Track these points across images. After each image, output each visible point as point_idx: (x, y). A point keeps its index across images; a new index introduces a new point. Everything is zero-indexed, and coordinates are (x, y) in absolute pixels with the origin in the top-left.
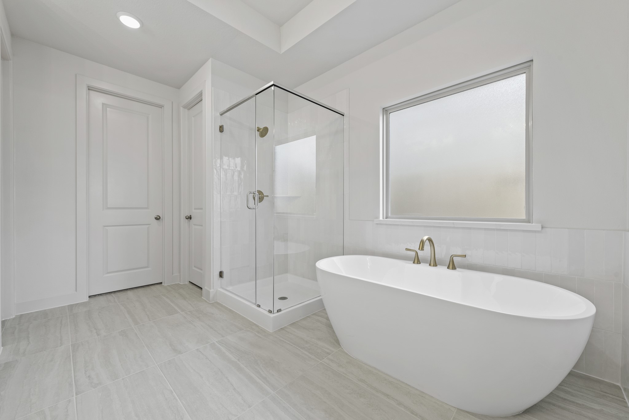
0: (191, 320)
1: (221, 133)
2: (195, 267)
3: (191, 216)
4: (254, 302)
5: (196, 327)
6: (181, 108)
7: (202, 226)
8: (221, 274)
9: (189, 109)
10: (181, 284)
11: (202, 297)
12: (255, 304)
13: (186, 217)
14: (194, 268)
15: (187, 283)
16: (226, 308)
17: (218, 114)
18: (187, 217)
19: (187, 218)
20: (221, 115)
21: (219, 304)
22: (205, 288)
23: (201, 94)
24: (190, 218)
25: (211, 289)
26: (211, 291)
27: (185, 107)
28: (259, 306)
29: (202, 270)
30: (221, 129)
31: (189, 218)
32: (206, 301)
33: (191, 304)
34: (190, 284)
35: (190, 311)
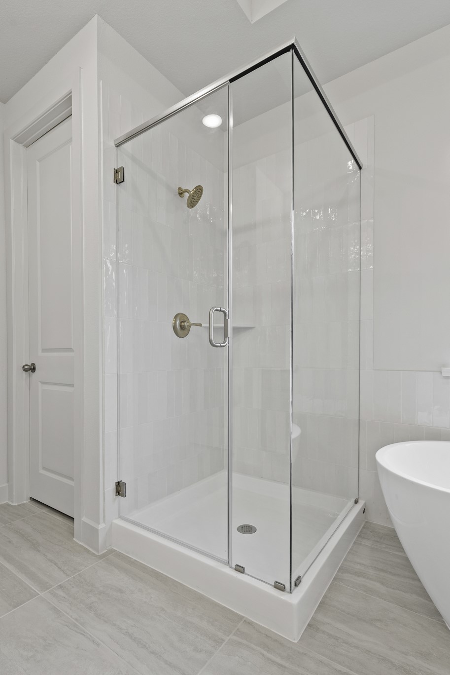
0: (76, 620)
1: (118, 185)
2: (44, 468)
3: (33, 365)
4: (225, 557)
5: (98, 645)
6: (12, 142)
7: (73, 386)
8: (120, 489)
9: (27, 146)
10: (14, 504)
11: (74, 539)
12: (228, 563)
13: (23, 367)
14: (42, 471)
15: (26, 501)
16: (144, 568)
17: (112, 144)
18: (26, 367)
19: (25, 370)
20: (118, 146)
21: (119, 555)
22: (83, 519)
23: (68, 100)
24: (32, 369)
25: (99, 524)
26: (101, 526)
27: (18, 140)
28: (240, 569)
29: (71, 479)
30: (119, 177)
31: (30, 369)
32: (88, 551)
33: (56, 564)
34: (33, 502)
35: (61, 587)
